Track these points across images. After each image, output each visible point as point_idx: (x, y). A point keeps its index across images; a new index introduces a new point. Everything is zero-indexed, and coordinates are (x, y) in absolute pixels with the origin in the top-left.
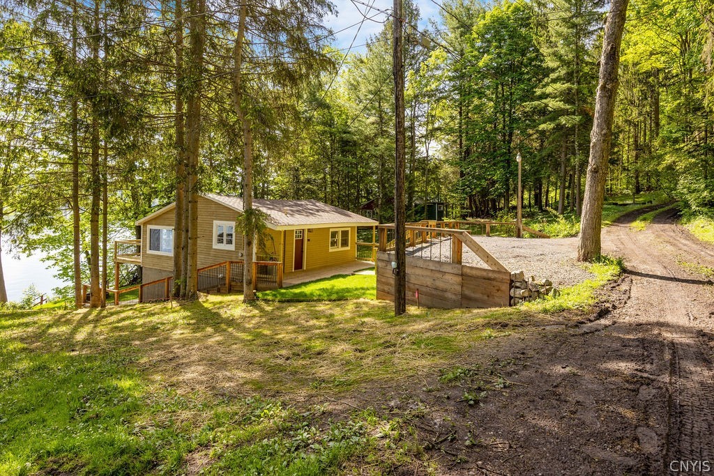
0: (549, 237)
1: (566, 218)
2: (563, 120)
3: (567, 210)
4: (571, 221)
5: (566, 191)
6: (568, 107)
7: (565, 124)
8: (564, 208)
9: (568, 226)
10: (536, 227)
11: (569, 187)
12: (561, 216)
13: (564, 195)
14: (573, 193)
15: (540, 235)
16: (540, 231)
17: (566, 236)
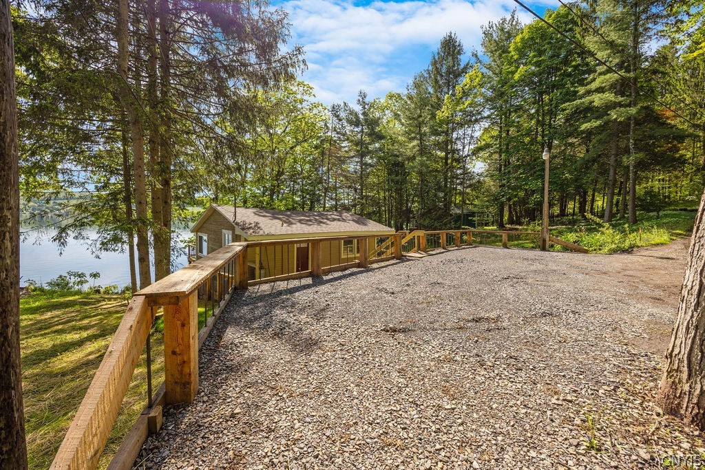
0: (586, 252)
1: (614, 226)
2: (613, 115)
3: (616, 217)
4: (623, 231)
5: (616, 198)
6: (620, 99)
7: (616, 119)
8: (612, 216)
9: (618, 237)
10: (572, 237)
11: (619, 194)
12: (607, 225)
13: (612, 202)
14: (625, 199)
15: (575, 248)
16: (575, 242)
17: (613, 252)
